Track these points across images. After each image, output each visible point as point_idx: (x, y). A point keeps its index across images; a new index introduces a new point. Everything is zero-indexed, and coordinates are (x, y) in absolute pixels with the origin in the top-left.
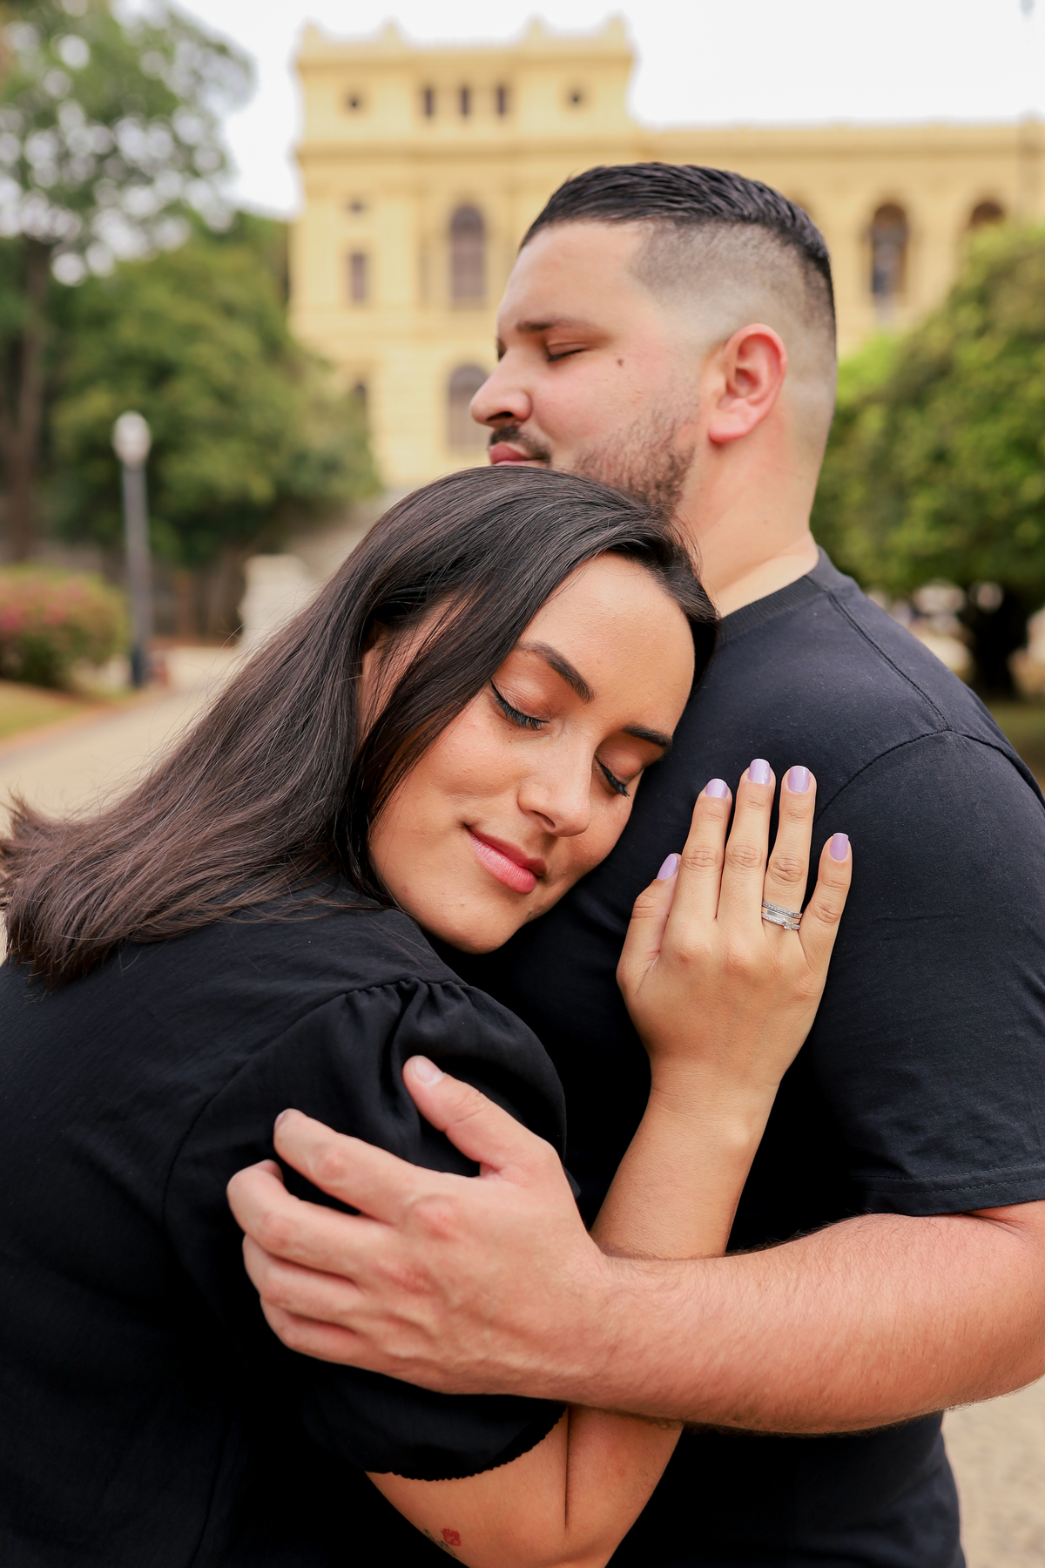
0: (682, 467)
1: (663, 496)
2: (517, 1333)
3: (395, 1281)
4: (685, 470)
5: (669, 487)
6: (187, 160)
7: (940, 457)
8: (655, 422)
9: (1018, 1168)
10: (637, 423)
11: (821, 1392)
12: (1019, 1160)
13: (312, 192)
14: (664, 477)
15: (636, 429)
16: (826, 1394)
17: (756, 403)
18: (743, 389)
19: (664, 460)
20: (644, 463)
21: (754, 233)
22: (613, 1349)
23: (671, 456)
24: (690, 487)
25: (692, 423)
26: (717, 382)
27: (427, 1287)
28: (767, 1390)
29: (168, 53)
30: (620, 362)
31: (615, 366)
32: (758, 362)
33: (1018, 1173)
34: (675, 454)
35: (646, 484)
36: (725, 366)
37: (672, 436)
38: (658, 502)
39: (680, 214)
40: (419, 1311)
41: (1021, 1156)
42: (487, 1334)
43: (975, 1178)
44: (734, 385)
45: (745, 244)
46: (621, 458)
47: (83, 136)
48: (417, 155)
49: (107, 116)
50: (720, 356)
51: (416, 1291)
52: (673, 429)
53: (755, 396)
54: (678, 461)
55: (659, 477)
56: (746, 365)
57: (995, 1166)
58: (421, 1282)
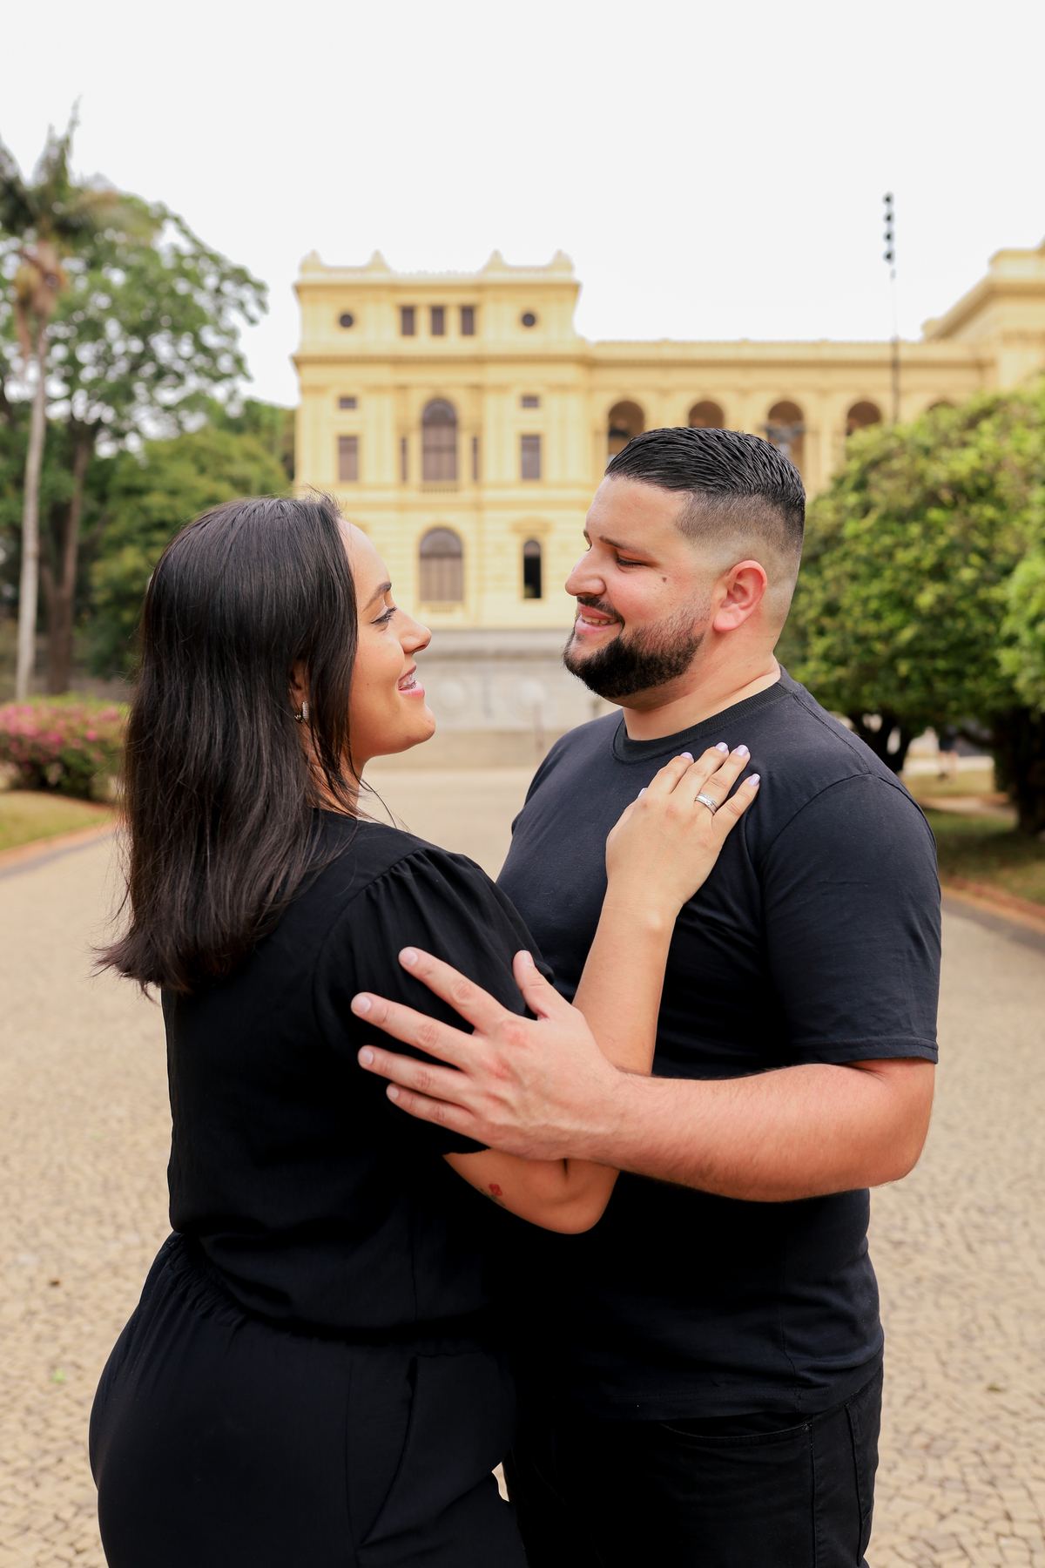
0: (695, 645)
1: (681, 660)
2: (565, 1106)
3: (490, 1071)
4: (697, 646)
5: (686, 655)
6: (211, 364)
7: (831, 609)
8: (682, 619)
9: (896, 1037)
10: (671, 617)
11: (751, 1159)
12: (898, 1032)
13: (305, 390)
14: (683, 651)
15: (670, 621)
16: (754, 1161)
17: (743, 608)
18: (738, 595)
19: (685, 641)
20: (672, 642)
21: (757, 498)
22: (623, 1116)
23: (689, 640)
24: (698, 656)
25: (705, 620)
26: (721, 593)
27: (509, 1075)
28: (719, 1154)
29: (196, 280)
30: (664, 579)
31: (660, 581)
32: (748, 583)
33: (897, 1040)
34: (692, 638)
35: (672, 654)
36: (727, 585)
37: (692, 628)
38: (677, 663)
39: (711, 488)
40: (506, 1091)
41: (899, 1030)
42: (548, 1107)
43: (869, 1041)
44: (732, 592)
45: (750, 509)
46: (659, 637)
47: (123, 345)
48: (397, 361)
49: (142, 330)
50: (726, 578)
51: (501, 1077)
52: (693, 624)
53: (744, 604)
54: (693, 641)
55: (680, 651)
56: (741, 583)
57: (882, 1034)
58: (505, 1072)
